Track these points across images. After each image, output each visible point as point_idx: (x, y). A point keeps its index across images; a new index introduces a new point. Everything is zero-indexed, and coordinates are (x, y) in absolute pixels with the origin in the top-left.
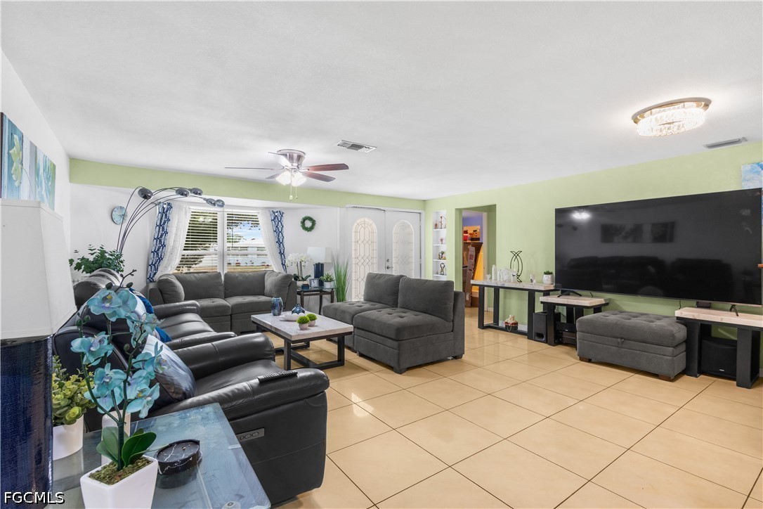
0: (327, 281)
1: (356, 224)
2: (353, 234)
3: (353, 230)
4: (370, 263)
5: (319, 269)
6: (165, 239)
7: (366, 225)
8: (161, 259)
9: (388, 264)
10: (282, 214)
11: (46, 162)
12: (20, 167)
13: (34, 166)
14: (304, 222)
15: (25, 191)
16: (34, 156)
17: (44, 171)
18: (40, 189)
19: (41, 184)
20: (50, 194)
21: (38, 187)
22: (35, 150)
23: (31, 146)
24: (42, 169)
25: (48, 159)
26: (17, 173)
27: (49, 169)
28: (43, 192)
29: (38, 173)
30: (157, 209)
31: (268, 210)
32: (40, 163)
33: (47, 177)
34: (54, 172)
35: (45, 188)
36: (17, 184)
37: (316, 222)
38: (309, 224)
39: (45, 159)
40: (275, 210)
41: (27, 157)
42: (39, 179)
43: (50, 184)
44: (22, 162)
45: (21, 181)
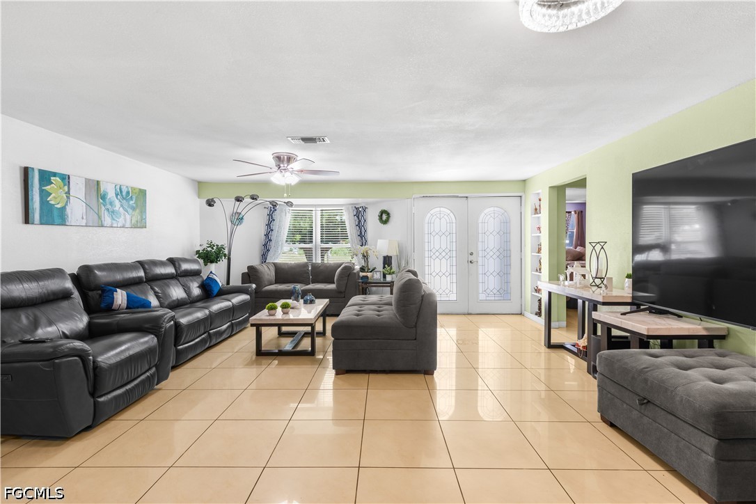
0: (390, 274)
1: (429, 215)
2: (426, 225)
3: (426, 221)
4: (447, 257)
5: (387, 261)
6: (271, 235)
7: (442, 215)
8: (268, 250)
9: (471, 258)
10: (365, 209)
11: (120, 189)
12: (65, 195)
13: (95, 193)
14: (381, 215)
15: (76, 209)
16: (94, 187)
17: (117, 195)
18: (109, 206)
19: (111, 203)
20: (134, 209)
21: (104, 206)
22: (96, 183)
23: (88, 181)
24: (111, 194)
25: (127, 187)
26: (58, 200)
27: (128, 193)
28: (117, 208)
29: (104, 197)
30: (267, 212)
31: (351, 206)
32: (108, 191)
33: (124, 199)
34: (143, 193)
35: (122, 206)
36: (59, 206)
37: (391, 215)
38: (385, 217)
39: (118, 187)
40: (359, 206)
41: (78, 189)
42: (107, 200)
43: (131, 202)
44: (68, 192)
45: (66, 204)
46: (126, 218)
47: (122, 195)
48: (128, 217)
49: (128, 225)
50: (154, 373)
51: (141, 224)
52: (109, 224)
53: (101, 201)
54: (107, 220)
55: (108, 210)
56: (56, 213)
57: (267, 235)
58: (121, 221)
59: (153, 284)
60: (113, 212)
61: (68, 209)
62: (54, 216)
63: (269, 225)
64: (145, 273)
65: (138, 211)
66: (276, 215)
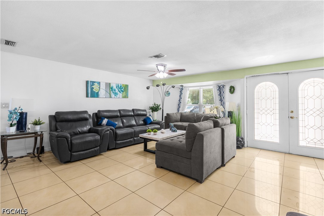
1: (257, 87)
2: (255, 93)
3: (256, 91)
4: (271, 113)
5: (230, 114)
6: (181, 100)
9: (291, 115)
10: (224, 86)
11: (118, 85)
12: (98, 89)
13: (109, 87)
14: (231, 89)
15: (102, 93)
16: (108, 85)
17: (117, 87)
18: (114, 91)
19: (115, 90)
20: (123, 91)
21: (112, 91)
22: (109, 84)
23: (106, 84)
24: (115, 87)
25: (121, 84)
26: (96, 90)
27: (121, 86)
28: (117, 92)
29: (112, 88)
30: (180, 90)
31: (216, 85)
32: (113, 86)
33: (119, 88)
34: (127, 86)
35: (119, 91)
36: (96, 92)
37: (235, 89)
38: (232, 90)
39: (117, 85)
40: (220, 85)
41: (103, 86)
42: (113, 89)
43: (122, 89)
44: (100, 87)
45: (99, 91)
46: (120, 95)
47: (119, 87)
48: (121, 94)
49: (121, 97)
50: (98, 149)
51: (126, 97)
52: (114, 97)
53: (111, 89)
54: (113, 95)
55: (113, 92)
56: (95, 94)
57: (179, 100)
58: (118, 96)
59: (122, 118)
60: (115, 93)
61: (99, 92)
62: (95, 95)
63: (180, 96)
64: (120, 114)
65: (125, 92)
66: (183, 92)
